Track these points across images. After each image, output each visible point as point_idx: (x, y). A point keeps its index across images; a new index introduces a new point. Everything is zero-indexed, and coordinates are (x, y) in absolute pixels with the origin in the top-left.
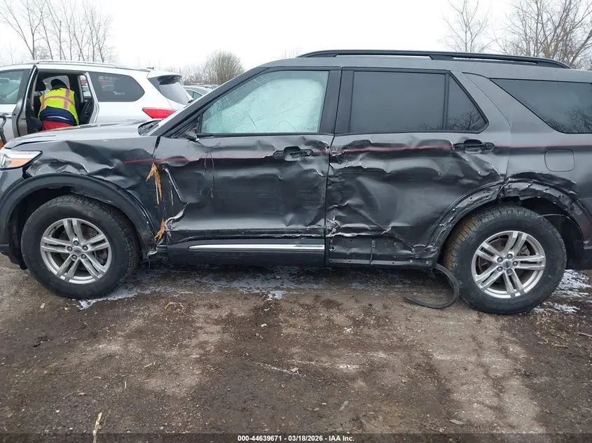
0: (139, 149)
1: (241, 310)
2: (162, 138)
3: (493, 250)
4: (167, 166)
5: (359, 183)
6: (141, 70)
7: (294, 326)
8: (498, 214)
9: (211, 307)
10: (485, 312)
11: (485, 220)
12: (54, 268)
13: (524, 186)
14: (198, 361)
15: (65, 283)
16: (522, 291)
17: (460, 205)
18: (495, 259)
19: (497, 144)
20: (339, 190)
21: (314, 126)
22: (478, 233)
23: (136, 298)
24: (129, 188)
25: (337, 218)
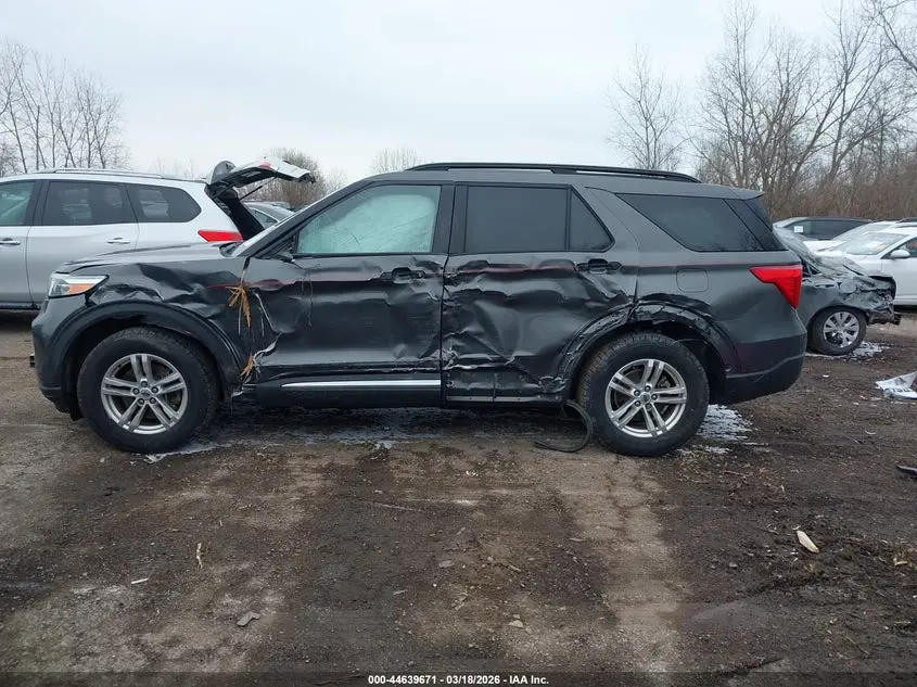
0: (224, 272)
1: (345, 459)
2: (253, 259)
3: (628, 382)
4: (258, 290)
5: (479, 309)
6: (196, 181)
7: (407, 472)
8: (630, 341)
9: (307, 457)
10: (624, 454)
11: (617, 348)
12: (115, 415)
13: (655, 309)
14: (300, 503)
15: (130, 434)
16: (664, 429)
17: (588, 331)
18: (632, 393)
19: (624, 264)
20: (455, 316)
21: (425, 244)
22: (610, 361)
23: (215, 451)
24: (211, 318)
25: (454, 348)
